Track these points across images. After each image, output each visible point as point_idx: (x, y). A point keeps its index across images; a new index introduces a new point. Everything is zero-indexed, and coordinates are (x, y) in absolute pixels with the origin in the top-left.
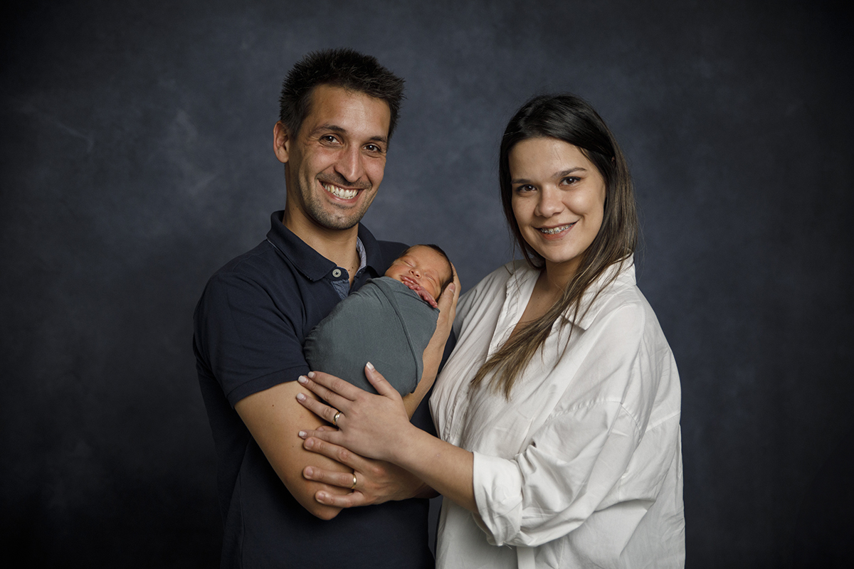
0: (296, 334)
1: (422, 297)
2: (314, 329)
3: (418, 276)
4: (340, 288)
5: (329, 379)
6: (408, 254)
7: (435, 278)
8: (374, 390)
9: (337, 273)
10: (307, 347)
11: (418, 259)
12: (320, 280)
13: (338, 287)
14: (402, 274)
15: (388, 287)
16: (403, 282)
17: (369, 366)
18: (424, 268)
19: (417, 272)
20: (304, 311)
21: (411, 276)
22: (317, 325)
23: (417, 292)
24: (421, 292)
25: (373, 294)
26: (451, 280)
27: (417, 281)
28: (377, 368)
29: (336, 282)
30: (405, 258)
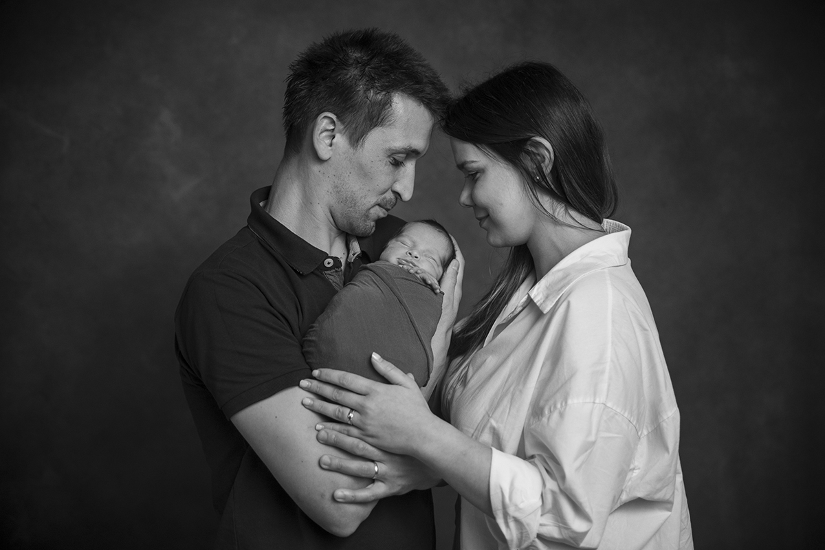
0: (293, 333)
1: (424, 281)
2: (312, 327)
3: (416, 257)
4: (334, 279)
5: (335, 375)
6: (404, 234)
7: (436, 258)
8: (386, 380)
9: (329, 263)
10: (306, 349)
11: (415, 238)
12: (312, 272)
13: (331, 277)
14: (399, 257)
15: (387, 273)
16: (401, 266)
17: (376, 357)
18: (422, 247)
19: (415, 253)
20: (299, 308)
21: (409, 258)
22: (314, 323)
23: (418, 276)
24: (422, 275)
25: (372, 283)
26: (453, 256)
27: (416, 263)
28: (384, 357)
29: (328, 272)
30: (401, 238)
